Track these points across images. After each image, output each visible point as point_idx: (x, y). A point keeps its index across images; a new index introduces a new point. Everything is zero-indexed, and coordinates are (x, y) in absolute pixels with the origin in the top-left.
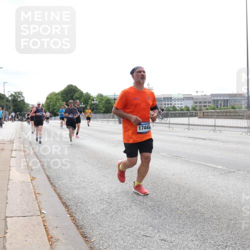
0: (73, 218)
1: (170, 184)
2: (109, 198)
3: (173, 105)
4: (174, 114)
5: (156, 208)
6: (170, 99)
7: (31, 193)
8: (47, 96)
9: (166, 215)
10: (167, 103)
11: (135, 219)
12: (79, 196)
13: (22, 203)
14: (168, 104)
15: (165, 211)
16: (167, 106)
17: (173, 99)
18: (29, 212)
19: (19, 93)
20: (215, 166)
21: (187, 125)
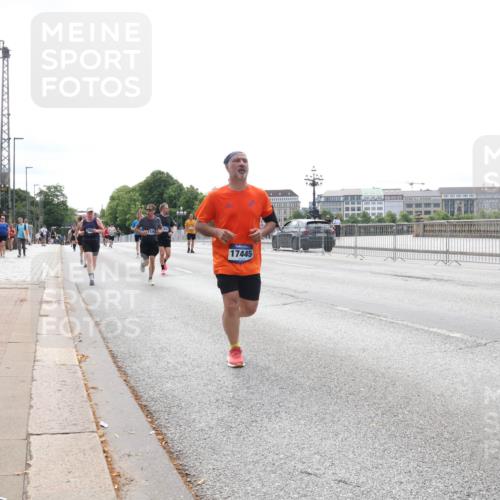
0: (161, 437)
1: (357, 368)
2: (233, 397)
3: (363, 209)
4: (365, 228)
5: (327, 416)
6: (356, 198)
7: (77, 388)
8: (110, 194)
9: (348, 430)
10: (350, 206)
11: (286, 440)
12: (176, 393)
13: (61, 406)
14: (353, 209)
15: (347, 424)
16: (350, 212)
17: (363, 198)
18: (75, 425)
19: (55, 188)
20: (447, 334)
21: (390, 250)
